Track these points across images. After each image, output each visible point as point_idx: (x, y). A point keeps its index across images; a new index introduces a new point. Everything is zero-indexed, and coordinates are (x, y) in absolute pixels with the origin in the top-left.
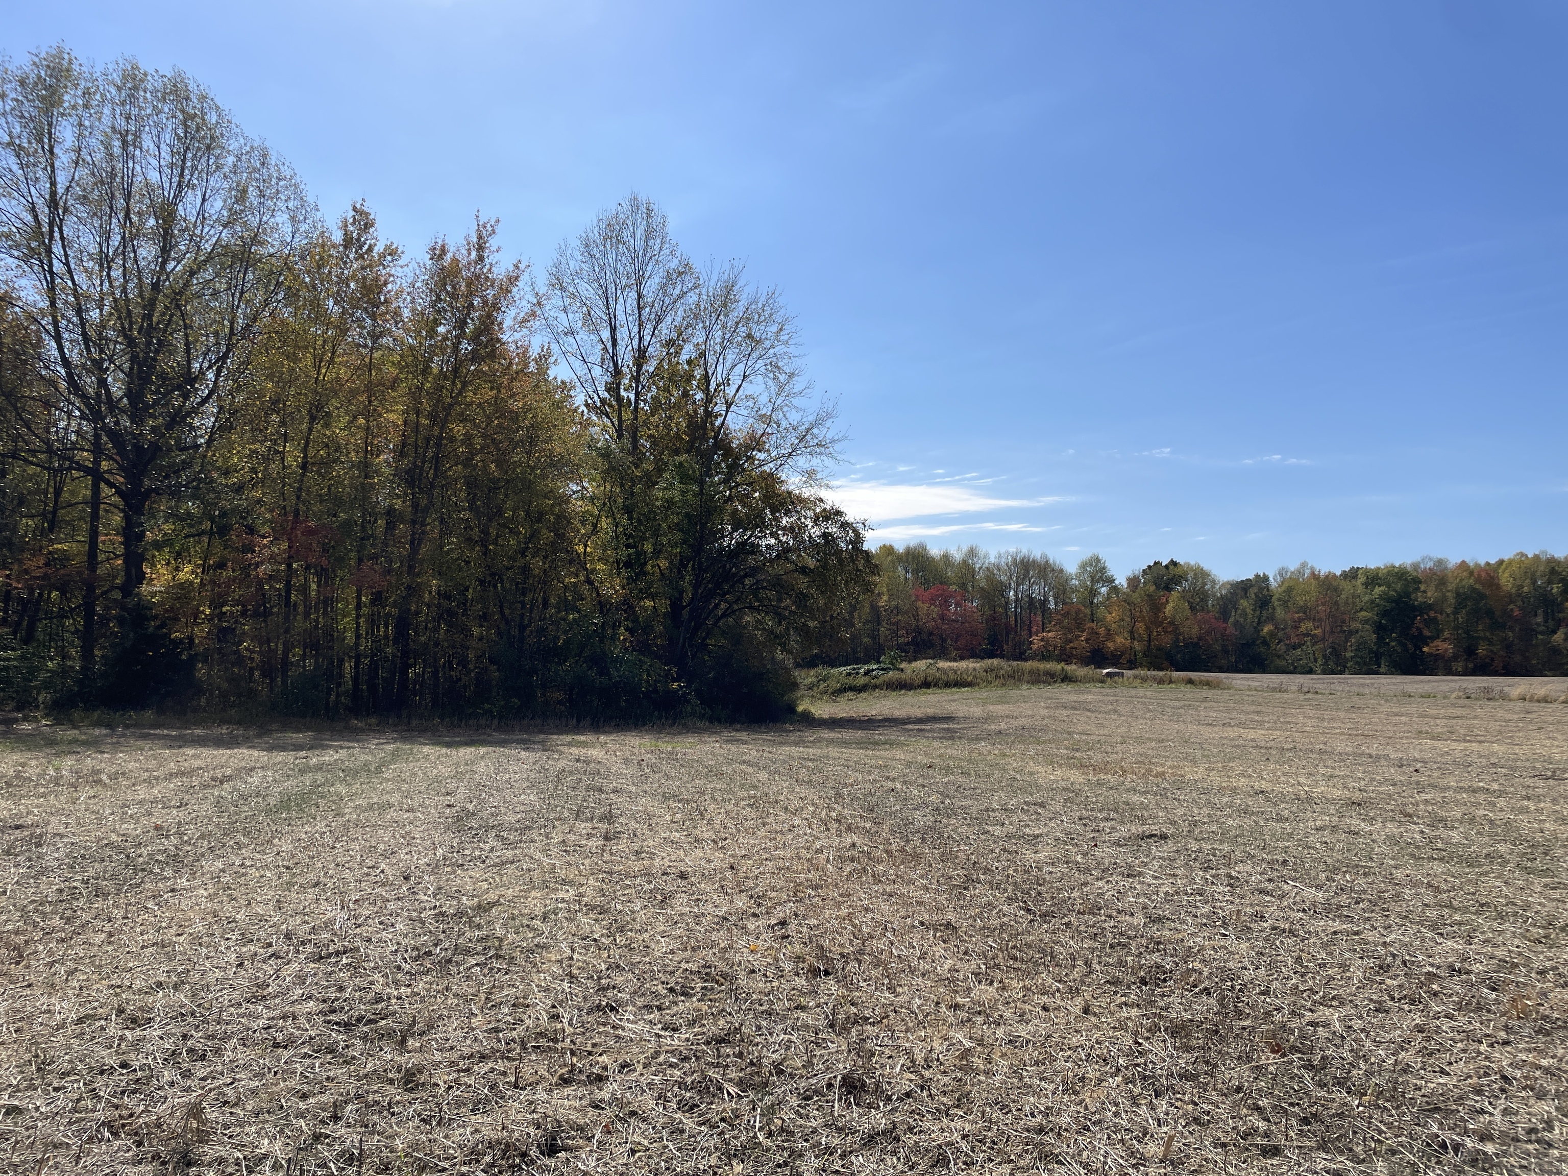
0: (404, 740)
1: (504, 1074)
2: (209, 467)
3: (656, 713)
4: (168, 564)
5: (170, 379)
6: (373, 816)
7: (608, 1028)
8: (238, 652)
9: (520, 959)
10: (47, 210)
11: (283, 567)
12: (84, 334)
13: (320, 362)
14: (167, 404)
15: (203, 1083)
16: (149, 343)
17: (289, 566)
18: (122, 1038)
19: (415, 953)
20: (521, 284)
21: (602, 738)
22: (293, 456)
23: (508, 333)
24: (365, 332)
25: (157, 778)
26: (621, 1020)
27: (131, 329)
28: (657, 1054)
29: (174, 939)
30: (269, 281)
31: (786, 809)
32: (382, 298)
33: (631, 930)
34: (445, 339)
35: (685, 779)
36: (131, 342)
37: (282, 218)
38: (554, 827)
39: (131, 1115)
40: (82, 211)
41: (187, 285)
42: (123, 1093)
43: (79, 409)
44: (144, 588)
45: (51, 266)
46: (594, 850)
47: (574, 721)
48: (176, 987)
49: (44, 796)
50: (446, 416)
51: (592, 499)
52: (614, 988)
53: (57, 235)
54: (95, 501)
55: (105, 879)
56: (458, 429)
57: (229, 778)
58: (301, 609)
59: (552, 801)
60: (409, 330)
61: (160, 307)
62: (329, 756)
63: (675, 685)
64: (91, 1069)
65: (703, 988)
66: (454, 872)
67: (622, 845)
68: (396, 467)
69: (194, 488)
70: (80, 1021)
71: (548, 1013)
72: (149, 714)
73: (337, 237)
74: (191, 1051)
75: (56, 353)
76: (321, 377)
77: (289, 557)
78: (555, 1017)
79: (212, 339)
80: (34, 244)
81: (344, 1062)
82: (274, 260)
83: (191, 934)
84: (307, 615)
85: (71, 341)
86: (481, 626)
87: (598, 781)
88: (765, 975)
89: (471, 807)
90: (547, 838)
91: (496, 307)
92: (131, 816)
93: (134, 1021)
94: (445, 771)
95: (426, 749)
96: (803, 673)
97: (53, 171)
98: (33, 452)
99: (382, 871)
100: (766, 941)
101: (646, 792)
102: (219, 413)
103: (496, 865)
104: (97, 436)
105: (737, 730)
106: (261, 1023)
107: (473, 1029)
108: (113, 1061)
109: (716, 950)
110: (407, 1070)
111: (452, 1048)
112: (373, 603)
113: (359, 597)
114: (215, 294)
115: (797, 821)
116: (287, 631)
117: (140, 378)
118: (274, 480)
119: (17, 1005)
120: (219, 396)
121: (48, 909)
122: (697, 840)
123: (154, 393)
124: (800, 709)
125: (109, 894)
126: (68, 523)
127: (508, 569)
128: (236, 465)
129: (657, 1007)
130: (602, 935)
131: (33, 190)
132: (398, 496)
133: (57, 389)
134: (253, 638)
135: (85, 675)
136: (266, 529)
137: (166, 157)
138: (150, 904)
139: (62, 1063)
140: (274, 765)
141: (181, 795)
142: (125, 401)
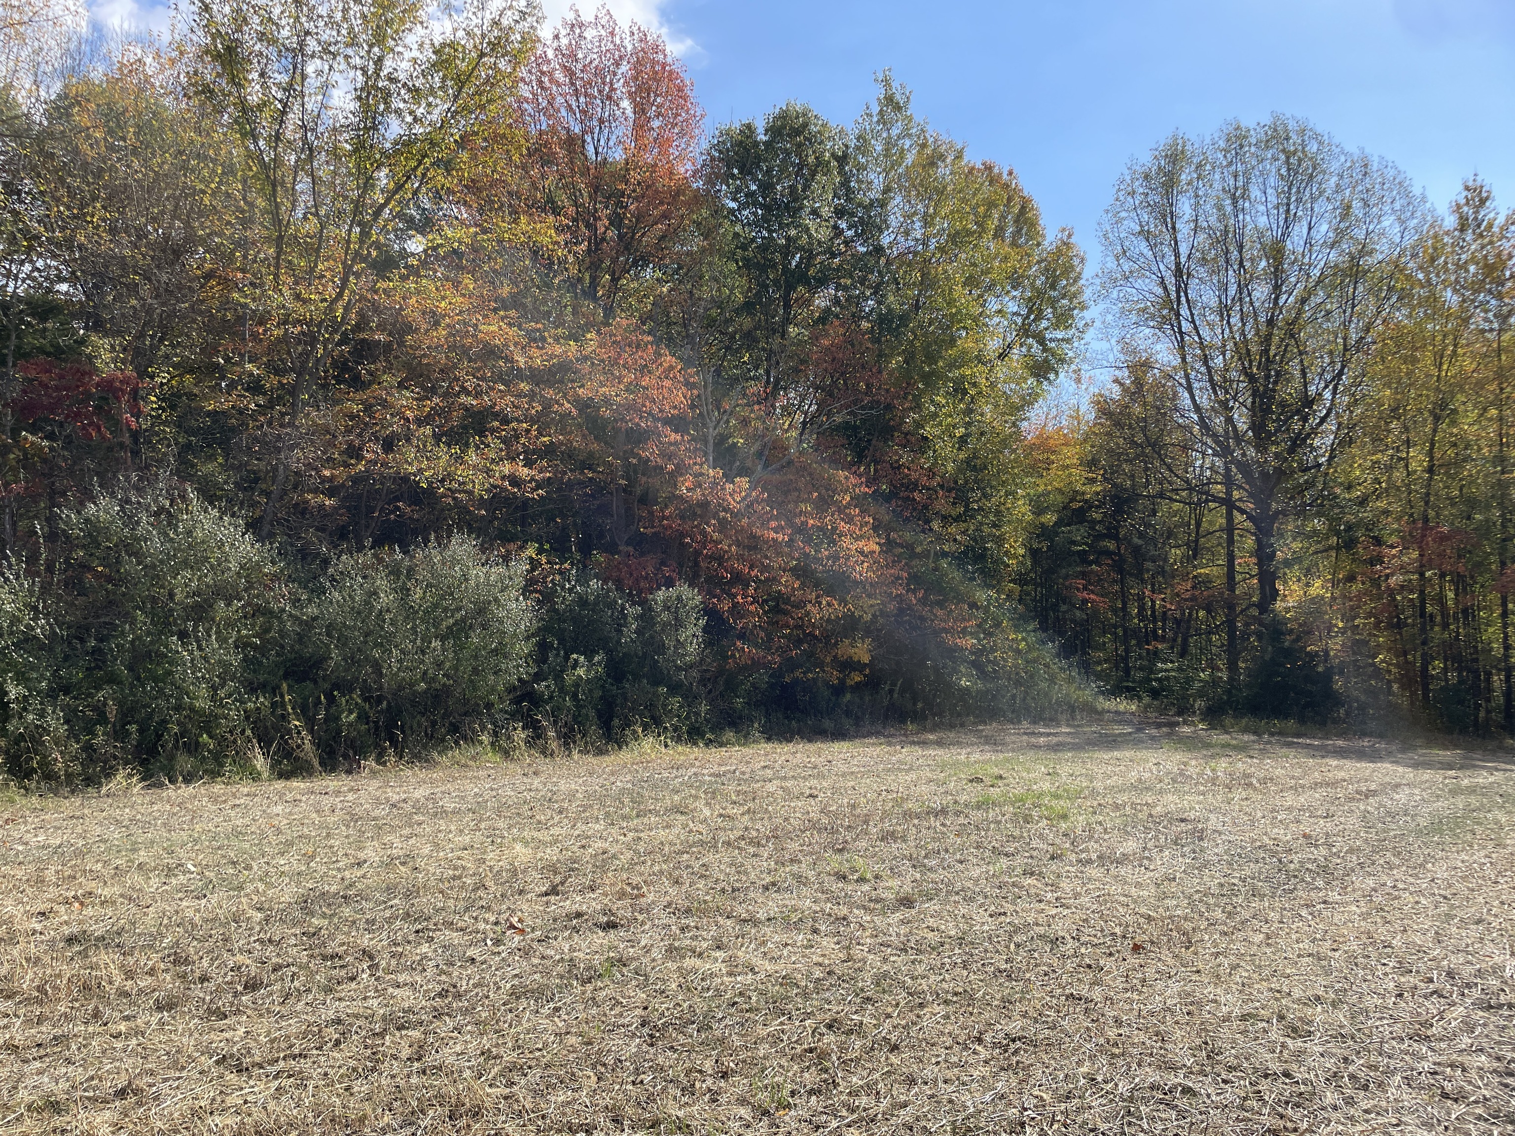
2: (1331, 484)
4: (1299, 580)
5: (1289, 406)
8: (1374, 664)
10: (1173, 280)
11: (1416, 577)
12: (1211, 380)
13: (1442, 358)
14: (1288, 429)
16: (1268, 377)
17: (1422, 575)
18: (1284, 1046)
22: (1418, 459)
24: (1490, 315)
25: (1303, 787)
27: (1250, 368)
29: (1329, 953)
32: (1508, 274)
36: (1252, 378)
40: (1202, 272)
41: (1299, 313)
42: (1287, 1103)
43: (1211, 448)
44: (1279, 605)
45: (1180, 328)
48: (1334, 1004)
49: (1203, 793)
53: (1183, 299)
54: (1230, 528)
55: (1260, 880)
57: (1374, 793)
58: (1438, 620)
61: (1276, 340)
62: (1483, 778)
64: (1256, 1070)
69: (1318, 506)
70: (1243, 1018)
72: (1291, 723)
73: (1451, 222)
74: (1352, 1077)
75: (1189, 402)
76: (1444, 373)
77: (1422, 566)
79: (1327, 360)
80: (1165, 312)
82: (1383, 266)
83: (1346, 952)
84: (1445, 626)
85: (1201, 389)
92: (1281, 821)
93: (1295, 1030)
97: (1176, 243)
98: (1175, 491)
102: (1338, 429)
104: (1228, 470)
106: (1426, 1066)
108: (1275, 1067)
113: (1505, 604)
114: (1327, 315)
116: (1424, 643)
117: (1262, 410)
118: (1398, 489)
119: (1188, 988)
120: (1337, 413)
121: (1212, 901)
123: (1275, 421)
125: (1265, 895)
126: (1208, 549)
128: (1358, 478)
131: (1161, 266)
133: (1192, 434)
134: (1389, 650)
135: (1232, 686)
136: (1394, 539)
137: (1273, 199)
138: (1304, 913)
139: (1229, 1056)
140: (1422, 782)
141: (1327, 806)
142: (1250, 433)
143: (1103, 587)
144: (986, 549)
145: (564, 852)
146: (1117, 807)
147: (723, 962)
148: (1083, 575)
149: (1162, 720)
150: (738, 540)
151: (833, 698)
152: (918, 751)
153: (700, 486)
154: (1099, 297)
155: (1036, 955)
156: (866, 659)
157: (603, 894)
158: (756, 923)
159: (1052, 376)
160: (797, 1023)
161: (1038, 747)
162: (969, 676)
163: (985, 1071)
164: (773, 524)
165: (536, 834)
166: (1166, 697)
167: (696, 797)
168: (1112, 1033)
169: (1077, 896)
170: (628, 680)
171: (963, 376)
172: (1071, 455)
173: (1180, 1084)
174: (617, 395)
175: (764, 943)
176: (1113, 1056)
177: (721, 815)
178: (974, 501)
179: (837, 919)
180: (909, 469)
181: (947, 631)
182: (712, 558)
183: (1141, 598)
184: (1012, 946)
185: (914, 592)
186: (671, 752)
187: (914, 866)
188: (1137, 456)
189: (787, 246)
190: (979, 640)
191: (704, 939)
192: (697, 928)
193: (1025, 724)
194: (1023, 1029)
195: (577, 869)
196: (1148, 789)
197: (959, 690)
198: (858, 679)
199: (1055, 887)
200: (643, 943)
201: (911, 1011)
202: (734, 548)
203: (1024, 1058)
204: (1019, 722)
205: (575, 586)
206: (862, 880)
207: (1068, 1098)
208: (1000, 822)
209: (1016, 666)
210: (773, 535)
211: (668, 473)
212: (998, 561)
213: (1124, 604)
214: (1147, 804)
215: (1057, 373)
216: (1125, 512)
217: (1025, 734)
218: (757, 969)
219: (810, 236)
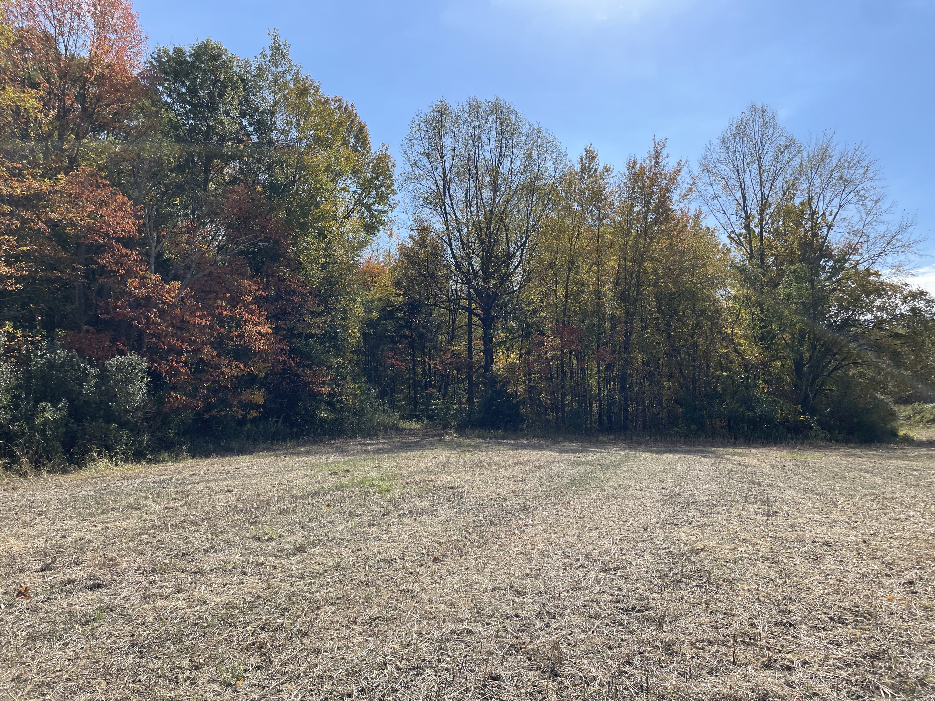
0: (631, 448)
1: (726, 655)
2: (521, 302)
3: (789, 435)
4: (503, 354)
5: (500, 258)
6: (621, 492)
7: (790, 637)
8: (539, 399)
9: (724, 586)
10: (442, 182)
11: (559, 352)
12: (462, 241)
13: (572, 238)
14: (499, 271)
15: (557, 631)
16: (490, 241)
17: (562, 351)
18: (514, 601)
19: (658, 574)
20: (682, 173)
21: (753, 451)
22: (561, 291)
23: (676, 205)
24: (595, 218)
25: (509, 466)
26: (798, 633)
27: (481, 235)
28: (827, 659)
29: (531, 551)
30: (544, 199)
31: (901, 503)
32: (603, 197)
33: (796, 576)
34: (639, 214)
35: (818, 480)
36: (482, 242)
37: (549, 163)
38: (732, 506)
39: (524, 643)
40: (457, 180)
41: (506, 208)
42: (518, 630)
43: (461, 279)
44: (494, 367)
45: (445, 210)
46: (761, 522)
47: (733, 439)
48: (535, 577)
49: (460, 472)
50: (642, 260)
51: (735, 299)
52: (790, 612)
53: (447, 194)
54: (470, 324)
55: (493, 517)
56: (649, 266)
57: (543, 467)
58: (569, 375)
59: (727, 489)
60: (618, 212)
61: (494, 221)
62: (591, 457)
63: (802, 417)
64: (502, 616)
65: (855, 620)
66: (674, 529)
67: (780, 520)
68: (615, 292)
69: (514, 313)
70: (493, 590)
71: (748, 622)
72: (500, 432)
73: (578, 168)
74: (548, 613)
75: (450, 252)
76: (573, 246)
77: (562, 347)
78: (752, 625)
79: (518, 235)
80: (437, 200)
81: (629, 632)
82: (546, 187)
83: (538, 550)
84: (572, 378)
85: (456, 246)
86: (669, 381)
87: (756, 478)
88: (902, 617)
89: (676, 490)
90: (728, 512)
91: (668, 190)
92: (500, 485)
93: (518, 592)
94: (658, 468)
95: (644, 455)
96: (902, 407)
98: (443, 302)
99: (632, 524)
100: (898, 594)
101: (790, 487)
102: (523, 273)
103: (698, 526)
104: (469, 292)
105: (851, 448)
106: (581, 602)
107: (702, 625)
108: (511, 613)
109: (861, 596)
110: (666, 643)
111: (690, 634)
112: (606, 370)
113: (599, 366)
114: (519, 210)
115: (912, 513)
116: (563, 387)
117: (487, 260)
118: (551, 306)
119: (464, 578)
120: (523, 264)
121: (471, 530)
122: (834, 521)
123: (493, 266)
124: (901, 433)
125: (497, 525)
126: (459, 336)
127: (683, 346)
128: (533, 299)
129: (823, 628)
130: (776, 577)
131: (435, 173)
132: (617, 308)
133: (451, 270)
134: (546, 392)
135: (471, 413)
136: (548, 333)
137: (493, 143)
138: (516, 532)
139: (488, 611)
140: (564, 460)
141: (521, 475)
142: (481, 272)
143: (402, 357)
144: (337, 333)
145: (49, 542)
146: (416, 483)
147: (184, 600)
148: (392, 350)
149: (434, 433)
150: (173, 323)
151: (238, 428)
152: (295, 459)
153: (145, 286)
154: (403, 187)
155: (381, 571)
156: (261, 402)
157: (87, 567)
158: (203, 573)
159: (376, 232)
160: (241, 630)
161: (368, 452)
162: (326, 411)
163: (360, 639)
164: (198, 313)
165: (25, 531)
166: (436, 419)
167: (146, 498)
168: (427, 608)
169: (399, 535)
170: (87, 420)
171: (325, 227)
172: (386, 279)
173: (465, 629)
174: (81, 220)
175: (210, 585)
176: (430, 619)
177: (166, 508)
178: (330, 304)
179: (257, 565)
180: (290, 282)
181: (311, 382)
182: (152, 335)
183: (423, 364)
184: (367, 567)
185: (293, 359)
186: (121, 469)
187: (302, 528)
188: (422, 281)
189: (207, 132)
190: (333, 389)
191: (167, 588)
192: (161, 581)
193: (359, 439)
194: (379, 612)
195: (63, 552)
196: (431, 472)
197: (320, 419)
198: (255, 415)
199: (387, 531)
200: (123, 595)
201: (312, 612)
202: (170, 329)
203: (382, 628)
204: (356, 437)
205: (45, 354)
206: (271, 539)
207: (408, 645)
208: (351, 497)
209: (354, 404)
210: (198, 320)
211: (121, 276)
212: (345, 340)
213: (414, 366)
214: (432, 480)
215: (379, 231)
216: (416, 314)
217: (360, 444)
218: (208, 602)
219: (224, 127)
